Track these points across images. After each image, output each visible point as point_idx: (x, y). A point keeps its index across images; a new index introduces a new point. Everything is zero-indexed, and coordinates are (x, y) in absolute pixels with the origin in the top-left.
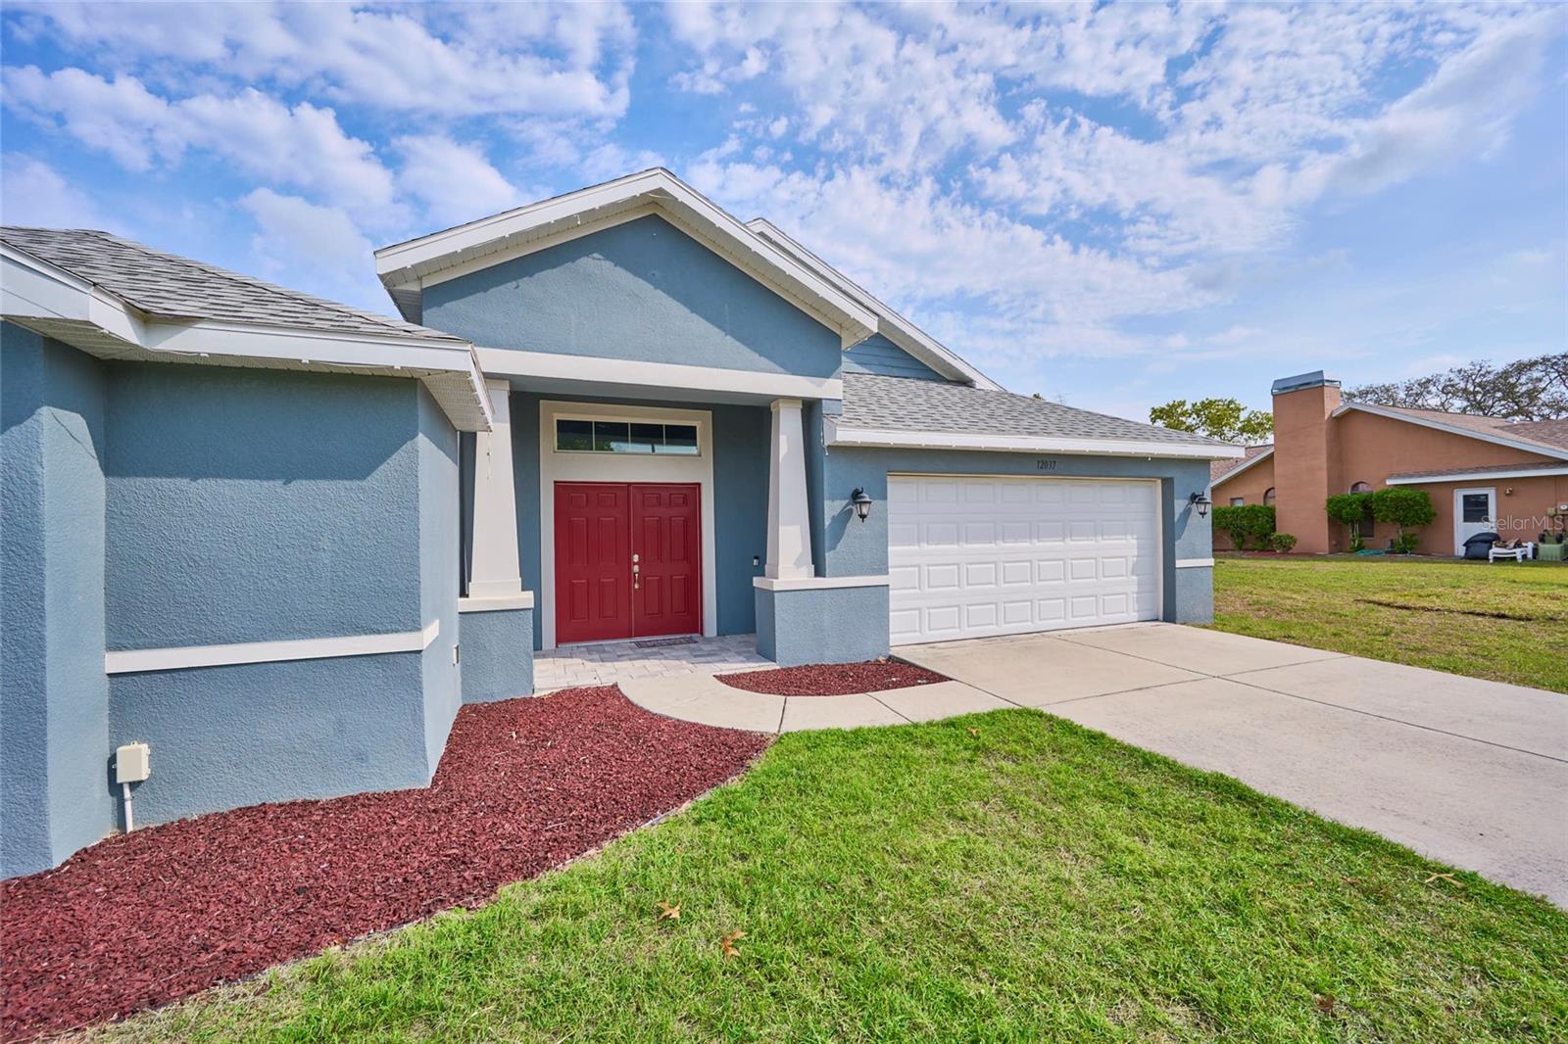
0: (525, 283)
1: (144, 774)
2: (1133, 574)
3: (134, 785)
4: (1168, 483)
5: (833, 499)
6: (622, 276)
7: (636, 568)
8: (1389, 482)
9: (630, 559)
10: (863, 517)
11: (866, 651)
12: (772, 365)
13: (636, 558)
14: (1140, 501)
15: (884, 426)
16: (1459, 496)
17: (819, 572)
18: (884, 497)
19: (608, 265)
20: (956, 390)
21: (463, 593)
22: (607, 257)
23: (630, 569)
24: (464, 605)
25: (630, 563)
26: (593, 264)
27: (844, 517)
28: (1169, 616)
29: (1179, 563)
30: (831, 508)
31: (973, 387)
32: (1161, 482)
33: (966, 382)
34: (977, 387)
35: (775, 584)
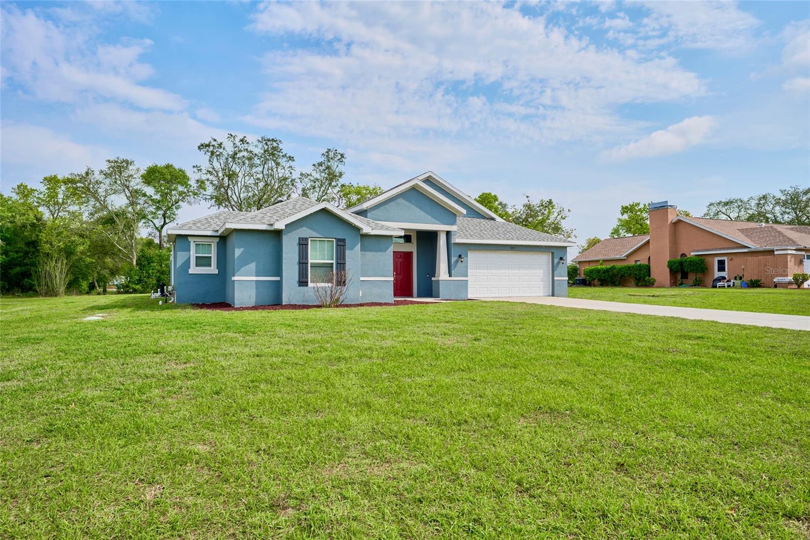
0: (387, 206)
2: (542, 281)
4: (553, 253)
5: (454, 257)
6: (406, 203)
8: (692, 254)
10: (462, 261)
11: (463, 297)
12: (438, 222)
14: (544, 260)
15: (468, 238)
16: (716, 259)
17: (450, 276)
18: (467, 257)
19: (403, 200)
20: (490, 222)
22: (403, 199)
26: (400, 200)
27: (457, 262)
28: (553, 295)
29: (555, 278)
30: (453, 259)
31: (495, 221)
32: (551, 253)
33: (493, 219)
34: (497, 221)
35: (439, 279)
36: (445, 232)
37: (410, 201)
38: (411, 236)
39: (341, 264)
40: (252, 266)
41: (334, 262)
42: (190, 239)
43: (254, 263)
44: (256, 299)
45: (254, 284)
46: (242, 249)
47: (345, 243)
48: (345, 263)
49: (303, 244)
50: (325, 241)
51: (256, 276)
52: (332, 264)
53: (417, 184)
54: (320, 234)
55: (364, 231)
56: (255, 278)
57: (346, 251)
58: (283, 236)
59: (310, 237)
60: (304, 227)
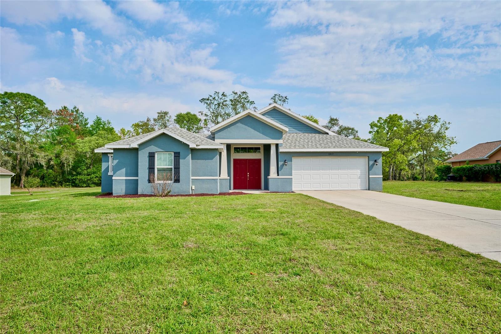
0: (229, 129)
1: (194, 189)
2: (359, 178)
3: (193, 190)
4: (368, 157)
5: (280, 162)
6: (243, 126)
7: (248, 175)
9: (247, 174)
10: (287, 165)
11: (288, 190)
12: (269, 138)
13: (248, 174)
14: (363, 162)
17: (278, 175)
18: (292, 161)
19: (241, 124)
20: (325, 135)
23: (247, 176)
25: (247, 175)
26: (239, 125)
27: (283, 165)
28: (369, 189)
29: (370, 176)
30: (280, 164)
31: (328, 134)
32: (367, 157)
33: (327, 134)
34: (329, 134)
35: (269, 177)
36: (275, 145)
38: (260, 148)
39: (177, 168)
40: (124, 170)
41: (173, 167)
42: (109, 155)
43: (125, 169)
44: (126, 191)
45: (124, 181)
46: (117, 161)
47: (180, 155)
48: (179, 168)
49: (152, 156)
50: (167, 154)
51: (126, 177)
52: (172, 168)
53: (249, 113)
54: (162, 149)
55: (190, 147)
56: (125, 178)
57: (180, 160)
58: (139, 152)
59: (156, 152)
60: (152, 146)
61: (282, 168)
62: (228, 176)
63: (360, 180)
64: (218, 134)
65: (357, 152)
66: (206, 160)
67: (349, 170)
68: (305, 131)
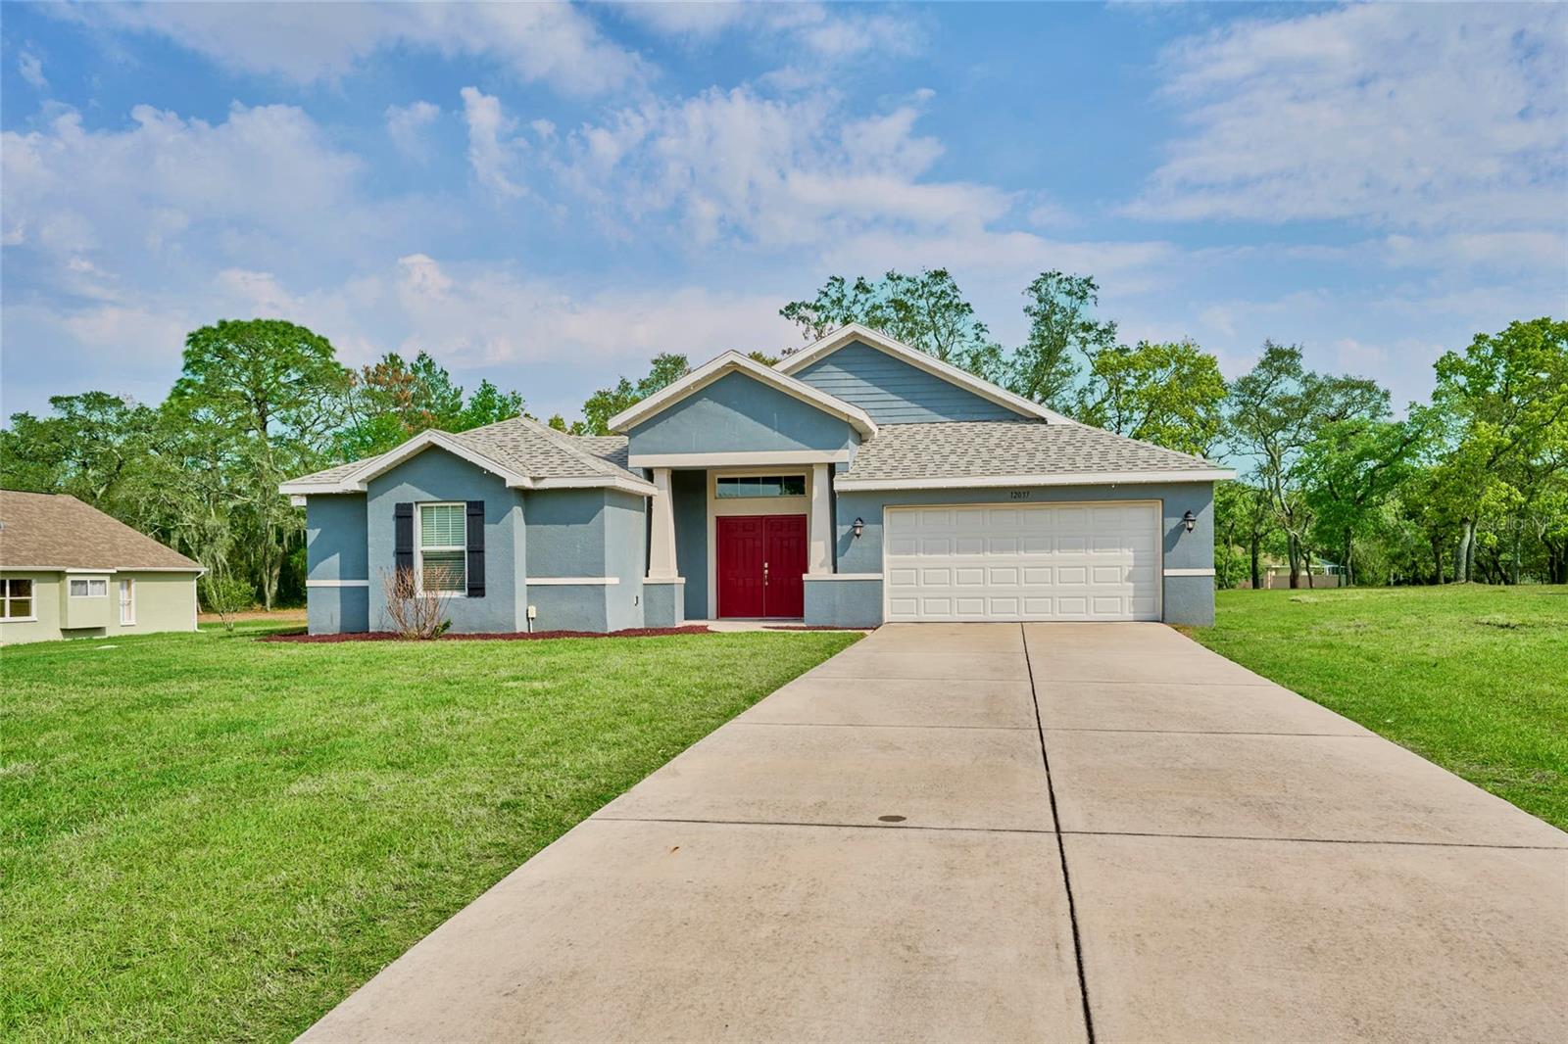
0: (672, 420)
1: (534, 616)
2: (1129, 579)
3: (533, 619)
4: (1163, 502)
5: (842, 525)
6: (720, 408)
7: (766, 572)
9: (762, 566)
10: (857, 535)
11: (868, 619)
13: (766, 565)
14: (1145, 521)
17: (835, 571)
18: (882, 521)
19: (711, 403)
20: (1032, 427)
21: (647, 576)
22: (710, 399)
23: (762, 572)
24: (646, 580)
25: (762, 568)
26: (706, 405)
28: (1163, 618)
29: (1168, 574)
30: (843, 530)
31: (1046, 423)
32: (1160, 502)
33: (1043, 421)
34: (1049, 423)
35: (805, 577)
36: (827, 467)
37: (726, 404)
39: (476, 551)
40: (335, 559)
41: (464, 548)
43: (338, 555)
44: (342, 619)
45: (337, 593)
46: (318, 531)
47: (483, 510)
48: (483, 552)
49: (404, 515)
50: (448, 507)
51: (341, 579)
52: (463, 552)
53: (732, 362)
54: (434, 495)
55: (508, 484)
56: (338, 583)
57: (485, 525)
58: (369, 504)
59: (417, 503)
60: (404, 484)
61: (846, 547)
62: (680, 575)
63: (1131, 584)
64: (638, 436)
65: (1110, 485)
66: (568, 524)
67: (1091, 552)
68: (962, 412)
